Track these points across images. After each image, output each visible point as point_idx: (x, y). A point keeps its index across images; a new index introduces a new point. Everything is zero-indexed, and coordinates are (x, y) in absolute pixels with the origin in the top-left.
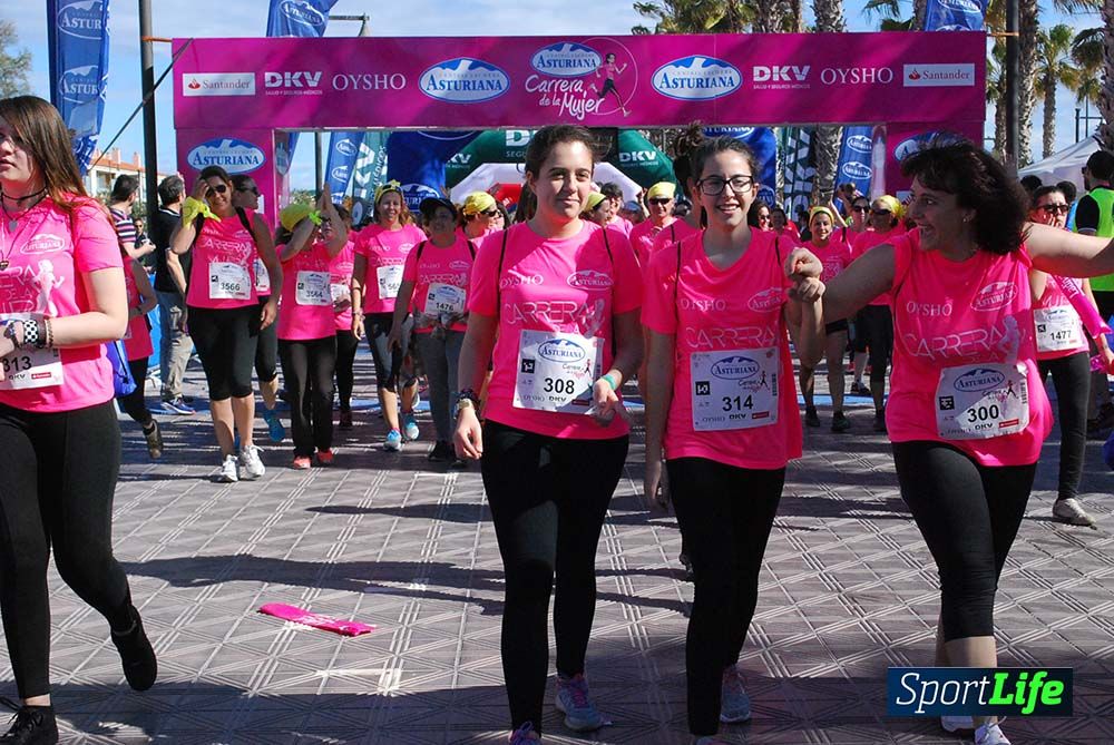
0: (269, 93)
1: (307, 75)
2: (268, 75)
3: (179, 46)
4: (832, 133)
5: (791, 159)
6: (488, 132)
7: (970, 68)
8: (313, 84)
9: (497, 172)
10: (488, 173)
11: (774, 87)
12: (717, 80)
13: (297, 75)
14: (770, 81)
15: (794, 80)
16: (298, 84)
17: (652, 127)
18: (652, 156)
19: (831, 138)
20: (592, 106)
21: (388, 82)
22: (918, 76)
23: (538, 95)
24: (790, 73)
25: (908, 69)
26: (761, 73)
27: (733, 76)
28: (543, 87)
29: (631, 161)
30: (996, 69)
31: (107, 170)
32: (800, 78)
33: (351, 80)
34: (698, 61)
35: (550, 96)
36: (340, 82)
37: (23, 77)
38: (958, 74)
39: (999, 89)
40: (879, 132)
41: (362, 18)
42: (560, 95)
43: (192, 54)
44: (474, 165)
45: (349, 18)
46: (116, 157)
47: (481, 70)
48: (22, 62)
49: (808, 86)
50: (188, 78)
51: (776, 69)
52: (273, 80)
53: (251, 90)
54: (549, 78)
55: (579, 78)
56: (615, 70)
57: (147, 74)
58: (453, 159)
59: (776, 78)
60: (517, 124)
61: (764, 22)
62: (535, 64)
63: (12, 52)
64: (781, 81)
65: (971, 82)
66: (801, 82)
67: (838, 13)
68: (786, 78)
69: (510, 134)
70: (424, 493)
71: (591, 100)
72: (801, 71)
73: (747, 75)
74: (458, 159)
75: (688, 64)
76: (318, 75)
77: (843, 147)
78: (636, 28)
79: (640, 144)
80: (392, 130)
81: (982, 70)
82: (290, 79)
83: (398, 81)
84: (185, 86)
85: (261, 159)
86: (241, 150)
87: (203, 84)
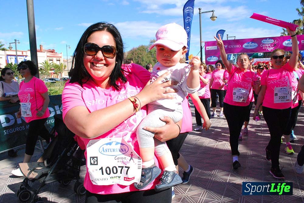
1: (225, 46)
3: (206, 43)
6: (255, 54)
8: (226, 47)
9: (257, 60)
21: (238, 46)
23: (263, 47)
33: (232, 46)
35: (265, 47)
36: (230, 47)
41: (235, 37)
42: (267, 47)
43: (208, 44)
45: (233, 37)
47: (253, 44)
50: (207, 47)
53: (216, 49)
54: (265, 44)
55: (270, 44)
57: (201, 47)
60: (260, 52)
62: (262, 42)
71: (272, 47)
73: (300, 42)
74: (250, 58)
76: (227, 46)
83: (239, 46)
84: (207, 49)
85: (218, 59)
86: (215, 58)
87: (210, 48)
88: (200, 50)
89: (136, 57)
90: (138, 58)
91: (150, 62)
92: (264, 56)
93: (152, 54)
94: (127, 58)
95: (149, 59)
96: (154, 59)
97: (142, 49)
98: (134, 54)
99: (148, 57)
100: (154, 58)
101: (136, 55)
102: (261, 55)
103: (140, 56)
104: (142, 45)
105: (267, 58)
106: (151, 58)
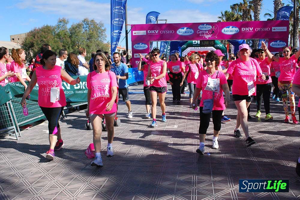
0: (149, 34)
2: (148, 31)
3: (132, 26)
4: (258, 41)
6: (189, 41)
7: (286, 28)
8: (156, 32)
9: (191, 49)
10: (189, 49)
12: (235, 31)
13: (154, 31)
14: (245, 31)
15: (250, 30)
16: (154, 33)
17: (221, 40)
18: (221, 46)
19: (257, 42)
20: (210, 36)
21: (171, 32)
22: (275, 29)
24: (249, 29)
25: (273, 28)
26: (243, 29)
28: (200, 32)
29: (217, 46)
30: (291, 28)
31: (119, 49)
32: (251, 30)
33: (164, 32)
34: (231, 27)
36: (162, 32)
37: (105, 33)
38: (283, 29)
39: (291, 32)
40: (267, 40)
41: (166, 20)
43: (135, 27)
44: (187, 47)
45: (163, 20)
46: (120, 47)
47: (188, 29)
48: (105, 30)
49: (253, 32)
50: (134, 32)
51: (246, 28)
52: (149, 32)
53: (145, 34)
54: (201, 31)
56: (214, 29)
57: (126, 31)
58: (183, 46)
59: (246, 30)
60: (195, 40)
61: (244, 19)
62: (199, 28)
63: (103, 28)
64: (247, 31)
65: (286, 30)
67: (259, 17)
68: (248, 30)
69: (194, 41)
70: (177, 109)
72: (251, 28)
73: (240, 30)
74: (184, 46)
75: (229, 28)
76: (158, 31)
77: (259, 44)
78: (218, 21)
79: (219, 43)
80: (171, 41)
81: (288, 28)
82: (153, 32)
83: (173, 32)
84: (133, 34)
85: (147, 47)
86: (143, 45)
87: (137, 33)
88: (125, 36)
89: (39, 41)
90: (42, 42)
91: (58, 48)
92: (201, 45)
93: (61, 38)
94: (26, 42)
95: (57, 44)
96: (63, 45)
97: (47, 30)
98: (36, 37)
99: (55, 42)
100: (63, 43)
101: (38, 38)
102: (196, 43)
103: (44, 39)
104: (47, 25)
105: (203, 47)
106: (60, 43)
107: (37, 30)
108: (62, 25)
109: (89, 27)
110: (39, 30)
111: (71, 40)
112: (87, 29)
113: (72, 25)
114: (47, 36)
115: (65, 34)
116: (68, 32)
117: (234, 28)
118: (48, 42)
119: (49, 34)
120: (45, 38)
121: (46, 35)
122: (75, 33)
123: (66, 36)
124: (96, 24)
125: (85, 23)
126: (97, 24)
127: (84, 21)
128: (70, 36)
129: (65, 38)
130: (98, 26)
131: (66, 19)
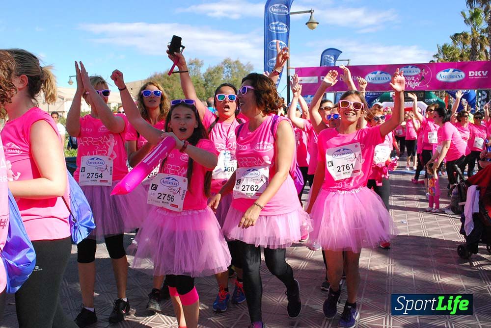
0: (322, 82)
2: (321, 77)
3: (297, 69)
5: (479, 100)
6: (385, 93)
11: (476, 78)
12: (457, 76)
14: (475, 76)
15: (482, 76)
17: (435, 90)
21: (356, 78)
24: (481, 73)
27: (463, 74)
32: (484, 75)
34: (451, 70)
42: (408, 81)
43: (301, 72)
47: (383, 74)
49: (487, 77)
51: (476, 72)
52: (323, 78)
53: (317, 82)
55: (413, 76)
56: (424, 73)
57: (288, 77)
59: (476, 75)
61: (472, 58)
64: (478, 76)
66: (485, 76)
68: (480, 75)
71: (417, 83)
72: (485, 72)
73: (467, 74)
75: (448, 72)
107: (158, 76)
108: (193, 69)
109: (232, 71)
110: (162, 76)
111: (207, 91)
112: (229, 74)
113: (208, 68)
114: (172, 84)
115: (198, 82)
116: (202, 78)
117: (457, 72)
118: (173, 93)
119: (174, 82)
120: (169, 88)
121: (171, 82)
122: (211, 81)
123: (198, 84)
124: (242, 66)
125: (226, 65)
126: (244, 67)
127: (225, 62)
128: (205, 85)
129: (198, 87)
130: (244, 70)
131: (200, 60)
